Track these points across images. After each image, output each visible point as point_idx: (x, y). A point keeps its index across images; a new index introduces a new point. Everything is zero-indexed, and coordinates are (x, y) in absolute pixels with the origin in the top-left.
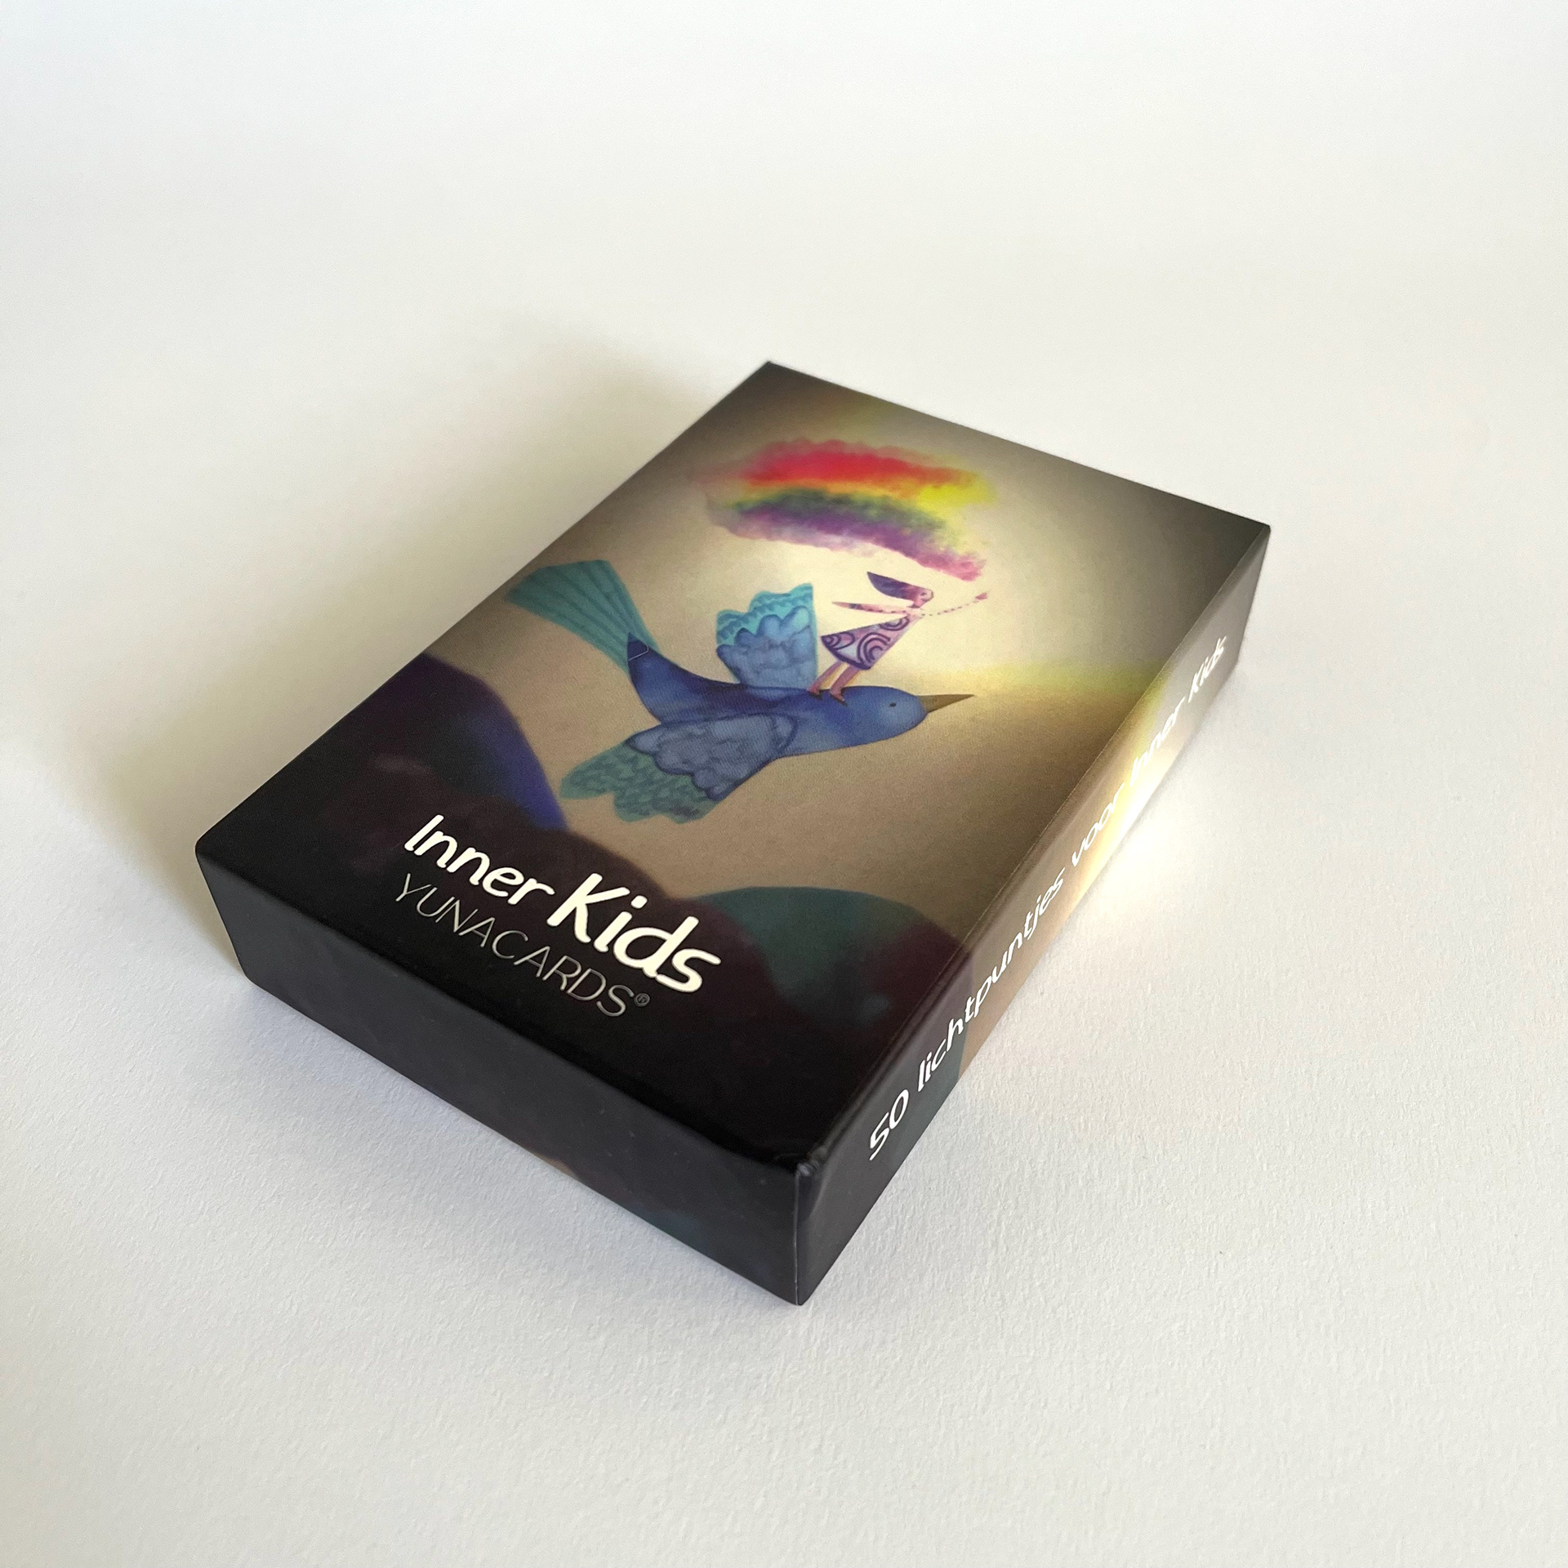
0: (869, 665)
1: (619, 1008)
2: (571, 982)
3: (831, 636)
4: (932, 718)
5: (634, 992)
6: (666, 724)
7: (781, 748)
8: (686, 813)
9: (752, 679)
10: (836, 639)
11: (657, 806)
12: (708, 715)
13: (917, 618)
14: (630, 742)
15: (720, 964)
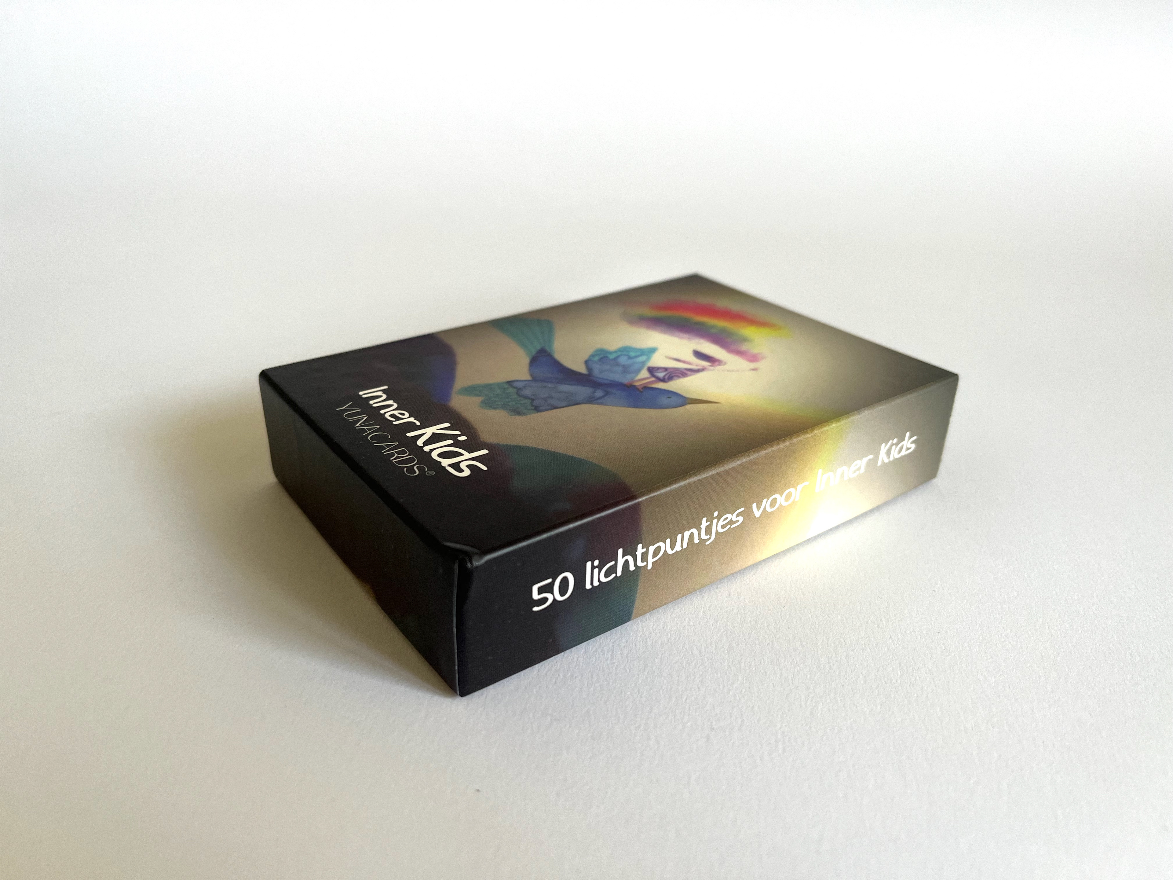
0: (666, 381)
1: (415, 473)
2: (398, 457)
3: (653, 368)
4: (688, 407)
5: (428, 469)
6: (535, 379)
7: (591, 400)
8: (517, 412)
9: (596, 372)
10: (655, 369)
11: (504, 407)
12: (560, 382)
13: (709, 370)
14: (510, 383)
15: (487, 470)
